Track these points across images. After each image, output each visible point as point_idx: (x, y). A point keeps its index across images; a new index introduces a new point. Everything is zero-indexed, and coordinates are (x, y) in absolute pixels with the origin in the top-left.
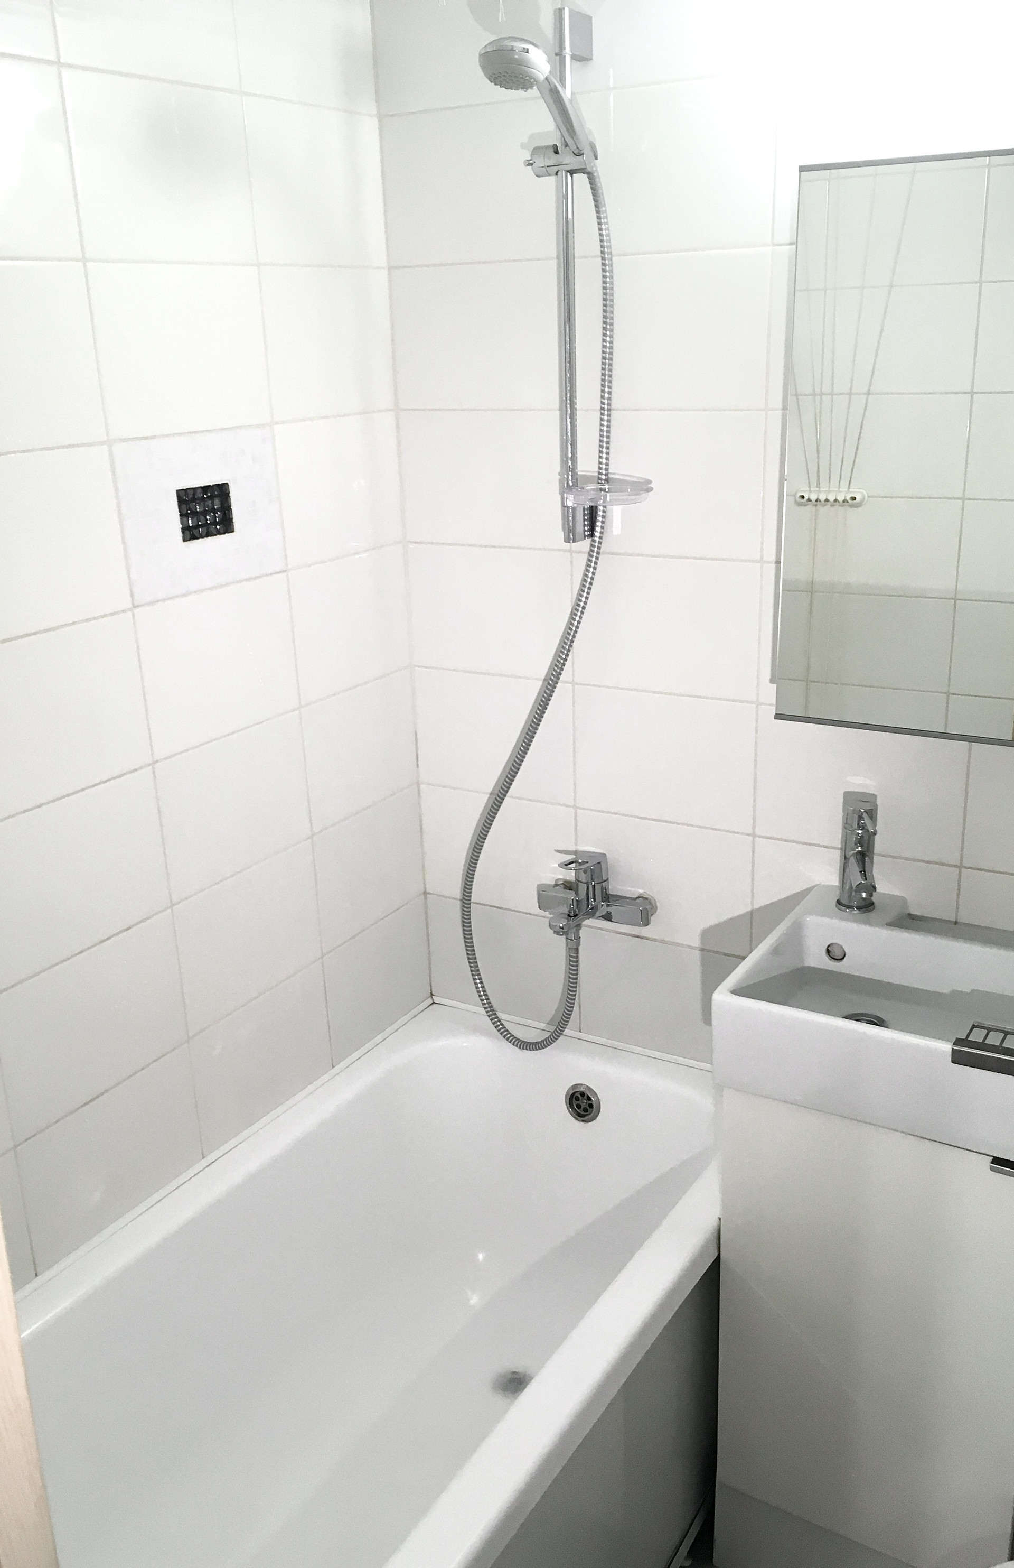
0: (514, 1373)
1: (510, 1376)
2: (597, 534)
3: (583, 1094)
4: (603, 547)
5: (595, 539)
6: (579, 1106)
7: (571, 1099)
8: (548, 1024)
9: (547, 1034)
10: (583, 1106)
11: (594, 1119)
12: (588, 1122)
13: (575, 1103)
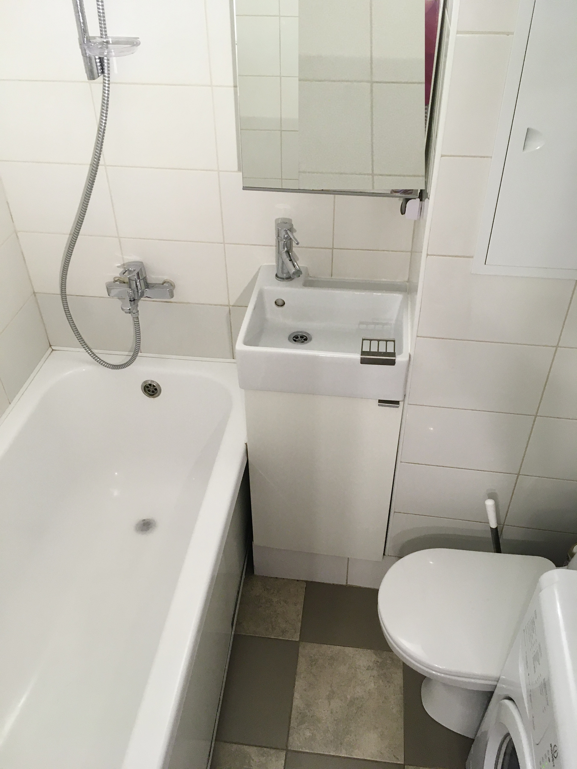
0: (144, 520)
1: (142, 523)
2: (106, 71)
3: (150, 385)
4: (111, 80)
5: (105, 75)
6: (149, 391)
7: (145, 387)
8: (129, 352)
9: (130, 358)
10: (151, 390)
11: (158, 395)
12: (156, 397)
13: (147, 389)
